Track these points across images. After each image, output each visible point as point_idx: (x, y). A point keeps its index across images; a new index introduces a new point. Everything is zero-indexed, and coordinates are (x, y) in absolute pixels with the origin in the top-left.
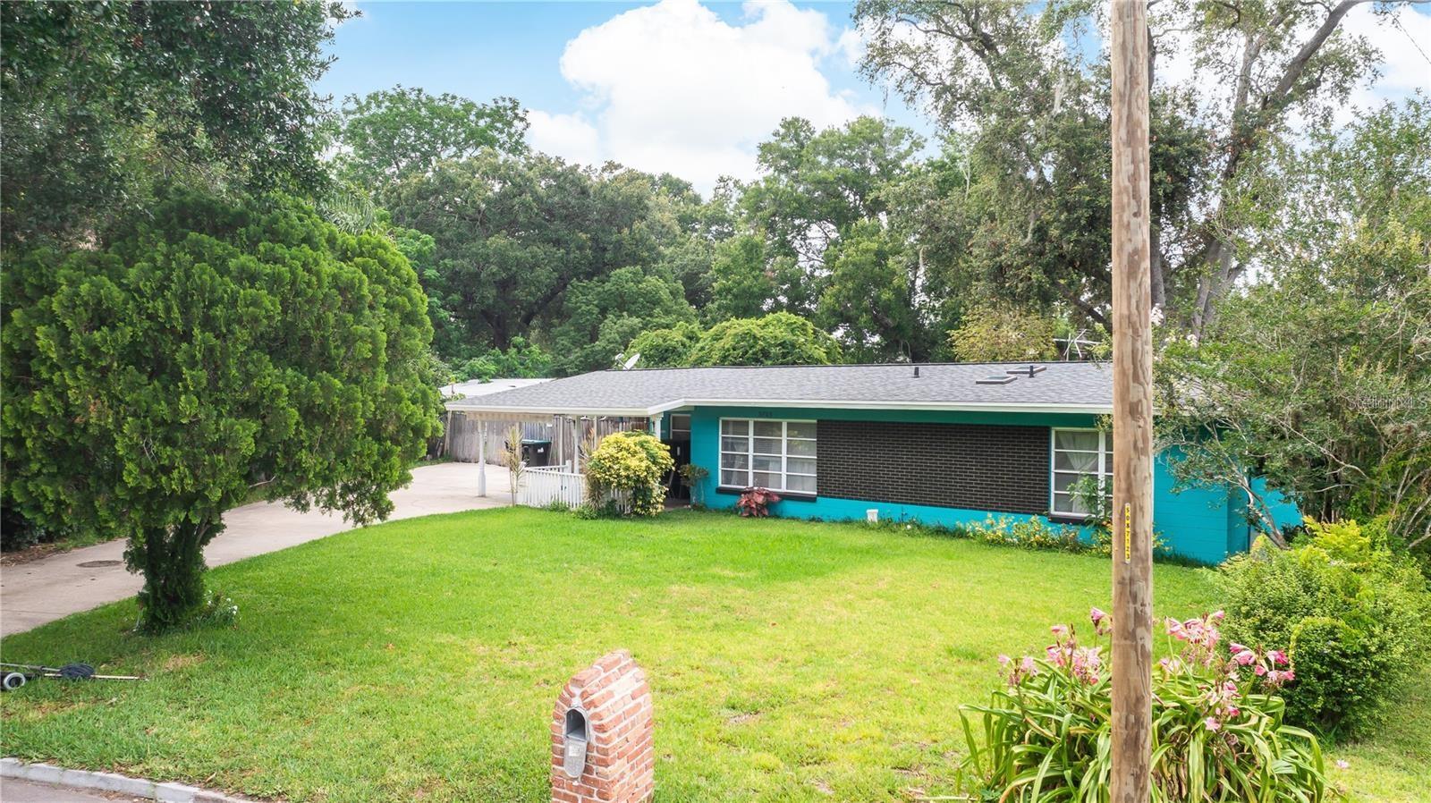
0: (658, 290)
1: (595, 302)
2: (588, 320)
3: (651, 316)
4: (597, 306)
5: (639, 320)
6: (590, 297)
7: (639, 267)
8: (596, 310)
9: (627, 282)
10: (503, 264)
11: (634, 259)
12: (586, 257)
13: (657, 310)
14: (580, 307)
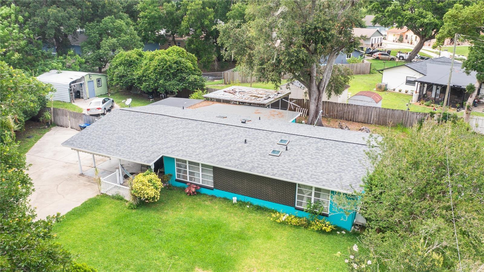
0: (122, 25)
1: (97, 32)
2: (95, 40)
3: (120, 36)
4: (98, 34)
5: (116, 39)
6: (95, 30)
7: (113, 16)
8: (98, 36)
9: (109, 23)
10: (56, 20)
11: (110, 13)
12: (90, 12)
13: (122, 34)
14: (91, 35)
